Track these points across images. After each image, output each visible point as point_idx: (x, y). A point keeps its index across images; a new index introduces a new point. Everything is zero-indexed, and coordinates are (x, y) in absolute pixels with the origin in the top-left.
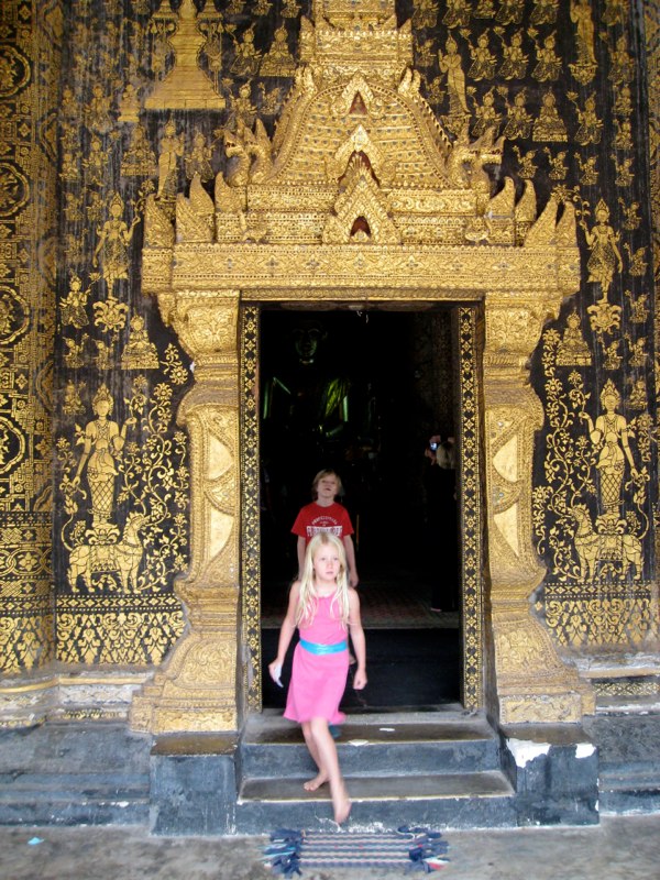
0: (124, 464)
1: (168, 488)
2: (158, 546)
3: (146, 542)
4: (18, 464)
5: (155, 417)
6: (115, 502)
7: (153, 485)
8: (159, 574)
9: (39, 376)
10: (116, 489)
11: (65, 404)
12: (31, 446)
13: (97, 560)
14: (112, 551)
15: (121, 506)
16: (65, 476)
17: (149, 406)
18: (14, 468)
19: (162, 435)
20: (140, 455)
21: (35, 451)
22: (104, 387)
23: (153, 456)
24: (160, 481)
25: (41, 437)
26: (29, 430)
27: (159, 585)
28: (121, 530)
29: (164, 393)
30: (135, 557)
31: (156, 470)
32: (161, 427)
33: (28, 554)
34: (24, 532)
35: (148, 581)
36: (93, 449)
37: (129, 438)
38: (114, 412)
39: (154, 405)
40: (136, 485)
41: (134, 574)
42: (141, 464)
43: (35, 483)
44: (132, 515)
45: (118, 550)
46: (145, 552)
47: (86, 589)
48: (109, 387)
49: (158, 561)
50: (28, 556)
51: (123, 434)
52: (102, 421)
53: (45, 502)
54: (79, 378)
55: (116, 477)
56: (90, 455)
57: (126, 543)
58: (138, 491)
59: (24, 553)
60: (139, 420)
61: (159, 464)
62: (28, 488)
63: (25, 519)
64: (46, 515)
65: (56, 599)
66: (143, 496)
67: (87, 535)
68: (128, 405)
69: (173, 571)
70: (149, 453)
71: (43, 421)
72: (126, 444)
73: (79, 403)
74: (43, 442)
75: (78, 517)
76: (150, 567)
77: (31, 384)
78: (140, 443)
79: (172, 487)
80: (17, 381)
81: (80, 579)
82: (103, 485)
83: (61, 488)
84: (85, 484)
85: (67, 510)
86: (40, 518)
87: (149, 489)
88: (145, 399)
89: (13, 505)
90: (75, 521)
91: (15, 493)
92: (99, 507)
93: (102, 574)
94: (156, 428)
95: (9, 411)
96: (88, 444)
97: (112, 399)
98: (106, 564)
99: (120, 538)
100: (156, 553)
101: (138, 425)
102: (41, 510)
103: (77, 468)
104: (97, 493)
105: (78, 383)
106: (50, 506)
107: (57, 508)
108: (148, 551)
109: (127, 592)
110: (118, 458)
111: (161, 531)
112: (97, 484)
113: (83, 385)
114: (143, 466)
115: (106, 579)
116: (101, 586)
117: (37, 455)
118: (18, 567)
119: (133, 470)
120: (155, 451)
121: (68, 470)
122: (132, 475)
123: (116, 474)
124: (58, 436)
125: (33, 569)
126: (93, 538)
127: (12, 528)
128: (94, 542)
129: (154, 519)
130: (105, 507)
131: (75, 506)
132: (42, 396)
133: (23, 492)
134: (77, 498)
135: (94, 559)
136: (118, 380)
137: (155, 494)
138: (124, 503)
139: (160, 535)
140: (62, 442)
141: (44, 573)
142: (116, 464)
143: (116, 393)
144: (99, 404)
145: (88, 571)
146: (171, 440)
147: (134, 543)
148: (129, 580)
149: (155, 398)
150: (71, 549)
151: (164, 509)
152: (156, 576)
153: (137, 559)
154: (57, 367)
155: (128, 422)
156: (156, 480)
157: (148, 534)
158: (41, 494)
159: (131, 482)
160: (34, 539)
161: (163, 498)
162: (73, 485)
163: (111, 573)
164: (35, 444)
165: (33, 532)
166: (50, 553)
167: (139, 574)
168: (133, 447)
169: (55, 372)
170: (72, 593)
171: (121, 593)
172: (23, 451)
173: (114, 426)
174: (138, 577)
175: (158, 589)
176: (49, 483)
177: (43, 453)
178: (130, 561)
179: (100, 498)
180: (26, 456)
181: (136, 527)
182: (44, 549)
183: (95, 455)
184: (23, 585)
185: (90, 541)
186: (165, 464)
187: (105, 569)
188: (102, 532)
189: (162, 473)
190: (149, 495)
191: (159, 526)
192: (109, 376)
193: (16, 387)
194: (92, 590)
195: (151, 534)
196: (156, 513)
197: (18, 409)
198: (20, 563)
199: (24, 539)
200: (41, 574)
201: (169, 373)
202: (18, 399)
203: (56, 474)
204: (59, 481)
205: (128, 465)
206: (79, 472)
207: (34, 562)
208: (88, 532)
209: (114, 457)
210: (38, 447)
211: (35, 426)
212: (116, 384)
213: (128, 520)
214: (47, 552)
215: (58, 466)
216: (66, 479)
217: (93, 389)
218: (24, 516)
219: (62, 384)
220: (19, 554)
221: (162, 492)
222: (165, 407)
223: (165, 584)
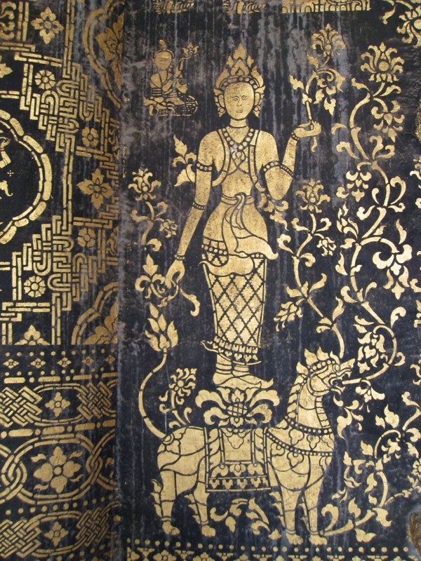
0: (291, 231)
1: (398, 292)
2: (372, 433)
3: (343, 422)
4: (34, 227)
5: (365, 120)
6: (268, 325)
7: (362, 284)
8: (372, 500)
9: (92, 21)
10: (271, 292)
11: (150, 93)
12: (66, 182)
13: (224, 463)
14: (259, 442)
15: (283, 334)
16: (149, 259)
17: (350, 96)
18: (24, 235)
19: (384, 165)
20: (330, 211)
21: (78, 195)
22: (241, 52)
23: (362, 214)
24: (380, 276)
25: (93, 164)
26: (64, 144)
27: (371, 526)
28: (284, 391)
29: (383, 66)
30: (315, 459)
31: (369, 250)
32: (380, 146)
33: (58, 451)
34: (48, 396)
35: (345, 517)
36: (217, 195)
37: (302, 170)
38: (266, 108)
39: (363, 94)
40: (319, 285)
41: (312, 499)
42: (334, 233)
43: (76, 276)
44: (310, 358)
45: (275, 440)
46: (340, 447)
47: (197, 528)
48: (253, 52)
49: (372, 469)
50: (58, 456)
51: (289, 160)
52: (238, 130)
53: (100, 321)
54: (183, 36)
55: (271, 263)
56: (209, 210)
57: (294, 425)
58: (327, 298)
59: (48, 450)
60: (326, 127)
61: (376, 233)
62: (57, 288)
63: (51, 364)
64: (102, 351)
65: (125, 545)
66: (339, 311)
67: (199, 402)
68: (299, 92)
69: (406, 493)
70: (354, 207)
71: (99, 128)
72: (295, 185)
73: (183, 90)
74: (97, 175)
75: (178, 358)
76: (350, 483)
77: (70, 34)
78: (330, 181)
79: (408, 291)
80: (36, 24)
81: (181, 502)
82: (241, 282)
83: (138, 288)
84: (196, 280)
85: (154, 342)
86: (89, 361)
87: (351, 293)
88: (340, 80)
89: (20, 329)
90: (170, 369)
91: (26, 298)
92: (231, 335)
93: (235, 496)
94: (369, 148)
95: (14, 95)
96: (204, 184)
97: (261, 81)
98: (246, 474)
99: (280, 412)
100: (367, 449)
101: (326, 141)
102: (91, 341)
103: (177, 239)
104: (225, 302)
105: (181, 45)
106: (113, 331)
107: (129, 334)
108: (347, 444)
109: (294, 539)
110: (278, 218)
111: (381, 397)
112: (225, 281)
113: (191, 49)
114: (338, 237)
115: (244, 508)
116: (231, 524)
117: (82, 205)
118: (30, 484)
119: (312, 248)
120: (367, 201)
121: (157, 244)
122: (311, 259)
123: (272, 256)
124: (132, 165)
125: (70, 487)
126: (214, 411)
127: (16, 387)
128: (215, 418)
129: (363, 367)
130: (245, 336)
131: (172, 331)
132: (98, 67)
133: (47, 297)
134: (177, 314)
135: (215, 460)
136: (274, 37)
137: (366, 306)
138: (291, 326)
139: (377, 408)
140: (143, 177)
141: (96, 491)
142: (273, 231)
143: (271, 64)
144: (230, 91)
145: (201, 487)
146: (404, 175)
147: (316, 425)
148: (299, 512)
149: (363, 77)
150: (160, 435)
151: (388, 345)
152: (365, 506)
153: (319, 465)
154: (133, 13)
155: (300, 132)
156: (369, 272)
157: (348, 403)
158: (89, 302)
159: (309, 275)
160: (72, 412)
161: (386, 318)
162: (167, 281)
163: (257, 495)
164: (78, 179)
165: (71, 395)
166: (112, 442)
167: (324, 499)
168: (313, 191)
169: (128, 22)
170: (163, 537)
171: (279, 543)
172: (47, 196)
173: (266, 143)
174: (320, 506)
175: (371, 535)
176: (111, 274)
177: (97, 202)
178: (303, 468)
179: (232, 314)
180: (54, 206)
181: (320, 386)
182: (95, 436)
183: (221, 209)
184: (45, 527)
185: (207, 416)
186: (391, 234)
187: (242, 485)
188: (238, 396)
189: (384, 257)
190: (353, 310)
191: (376, 385)
192: (254, 29)
193: (34, 36)
194: (209, 532)
195: (355, 404)
196: (369, 353)
197: (36, 89)
198: (37, 474)
199: (47, 414)
200: (89, 497)
201: (395, 21)
202: (37, 68)
203: (127, 256)
204: (134, 271)
205: (303, 236)
206: (183, 249)
207: (71, 468)
208: (204, 396)
209: (266, 215)
210: (84, 187)
211: (78, 136)
212: (269, 45)
213: (300, 368)
214: (103, 441)
215: (134, 236)
216: (150, 267)
217: (217, 59)
218: (47, 358)
219: (145, 49)
220: (34, 452)
221: (384, 302)
222: (388, 100)
223: (387, 524)
